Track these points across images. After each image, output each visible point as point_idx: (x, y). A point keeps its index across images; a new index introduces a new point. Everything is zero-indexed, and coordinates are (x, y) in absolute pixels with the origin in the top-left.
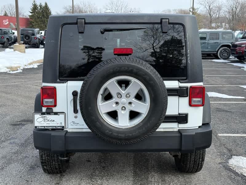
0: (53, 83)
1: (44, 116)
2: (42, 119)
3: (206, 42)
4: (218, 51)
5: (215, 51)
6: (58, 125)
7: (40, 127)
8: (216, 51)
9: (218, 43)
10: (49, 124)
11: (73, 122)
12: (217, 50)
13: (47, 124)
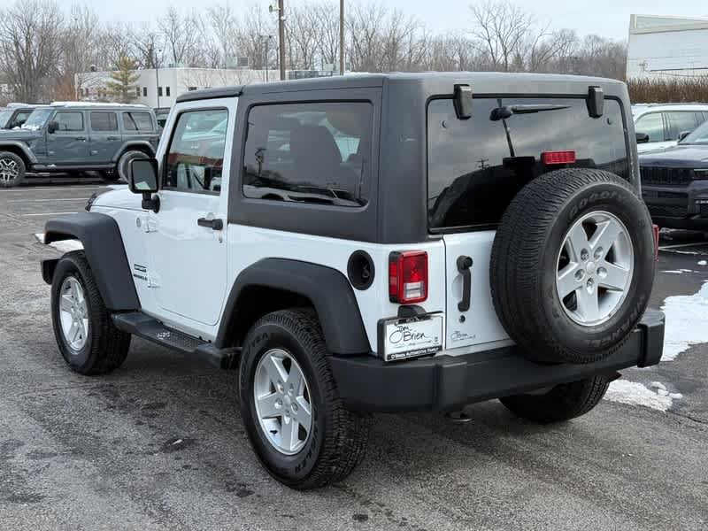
0: (416, 243)
1: (404, 325)
2: (399, 335)
3: (84, 136)
4: (117, 162)
5: (109, 160)
6: (431, 345)
7: (397, 356)
8: (113, 162)
9: (114, 139)
10: (414, 344)
11: (457, 332)
12: (115, 159)
13: (410, 344)
